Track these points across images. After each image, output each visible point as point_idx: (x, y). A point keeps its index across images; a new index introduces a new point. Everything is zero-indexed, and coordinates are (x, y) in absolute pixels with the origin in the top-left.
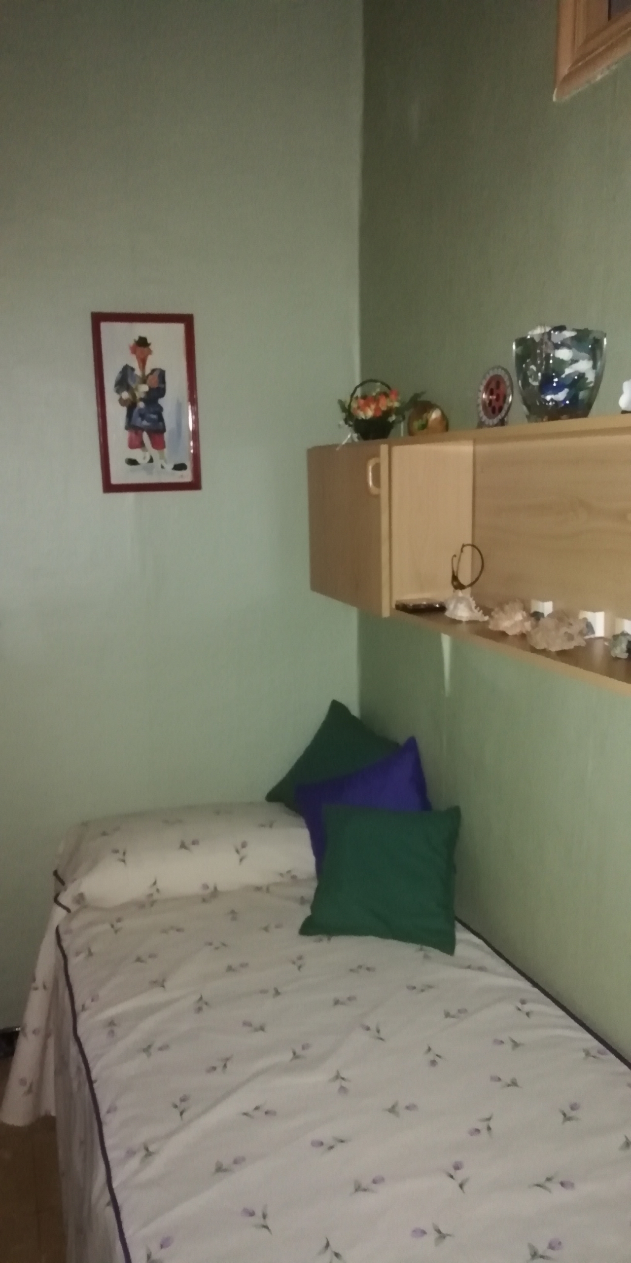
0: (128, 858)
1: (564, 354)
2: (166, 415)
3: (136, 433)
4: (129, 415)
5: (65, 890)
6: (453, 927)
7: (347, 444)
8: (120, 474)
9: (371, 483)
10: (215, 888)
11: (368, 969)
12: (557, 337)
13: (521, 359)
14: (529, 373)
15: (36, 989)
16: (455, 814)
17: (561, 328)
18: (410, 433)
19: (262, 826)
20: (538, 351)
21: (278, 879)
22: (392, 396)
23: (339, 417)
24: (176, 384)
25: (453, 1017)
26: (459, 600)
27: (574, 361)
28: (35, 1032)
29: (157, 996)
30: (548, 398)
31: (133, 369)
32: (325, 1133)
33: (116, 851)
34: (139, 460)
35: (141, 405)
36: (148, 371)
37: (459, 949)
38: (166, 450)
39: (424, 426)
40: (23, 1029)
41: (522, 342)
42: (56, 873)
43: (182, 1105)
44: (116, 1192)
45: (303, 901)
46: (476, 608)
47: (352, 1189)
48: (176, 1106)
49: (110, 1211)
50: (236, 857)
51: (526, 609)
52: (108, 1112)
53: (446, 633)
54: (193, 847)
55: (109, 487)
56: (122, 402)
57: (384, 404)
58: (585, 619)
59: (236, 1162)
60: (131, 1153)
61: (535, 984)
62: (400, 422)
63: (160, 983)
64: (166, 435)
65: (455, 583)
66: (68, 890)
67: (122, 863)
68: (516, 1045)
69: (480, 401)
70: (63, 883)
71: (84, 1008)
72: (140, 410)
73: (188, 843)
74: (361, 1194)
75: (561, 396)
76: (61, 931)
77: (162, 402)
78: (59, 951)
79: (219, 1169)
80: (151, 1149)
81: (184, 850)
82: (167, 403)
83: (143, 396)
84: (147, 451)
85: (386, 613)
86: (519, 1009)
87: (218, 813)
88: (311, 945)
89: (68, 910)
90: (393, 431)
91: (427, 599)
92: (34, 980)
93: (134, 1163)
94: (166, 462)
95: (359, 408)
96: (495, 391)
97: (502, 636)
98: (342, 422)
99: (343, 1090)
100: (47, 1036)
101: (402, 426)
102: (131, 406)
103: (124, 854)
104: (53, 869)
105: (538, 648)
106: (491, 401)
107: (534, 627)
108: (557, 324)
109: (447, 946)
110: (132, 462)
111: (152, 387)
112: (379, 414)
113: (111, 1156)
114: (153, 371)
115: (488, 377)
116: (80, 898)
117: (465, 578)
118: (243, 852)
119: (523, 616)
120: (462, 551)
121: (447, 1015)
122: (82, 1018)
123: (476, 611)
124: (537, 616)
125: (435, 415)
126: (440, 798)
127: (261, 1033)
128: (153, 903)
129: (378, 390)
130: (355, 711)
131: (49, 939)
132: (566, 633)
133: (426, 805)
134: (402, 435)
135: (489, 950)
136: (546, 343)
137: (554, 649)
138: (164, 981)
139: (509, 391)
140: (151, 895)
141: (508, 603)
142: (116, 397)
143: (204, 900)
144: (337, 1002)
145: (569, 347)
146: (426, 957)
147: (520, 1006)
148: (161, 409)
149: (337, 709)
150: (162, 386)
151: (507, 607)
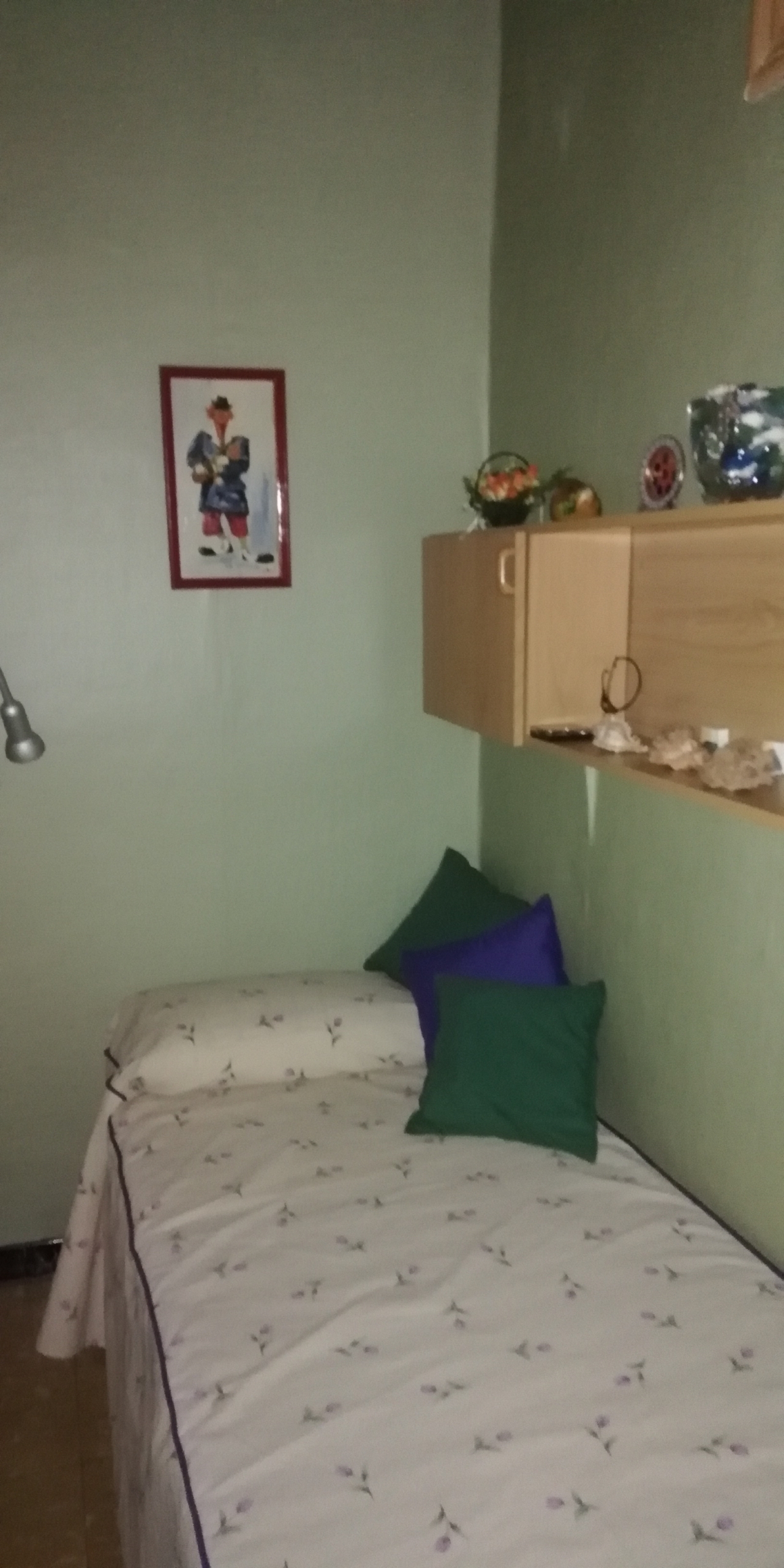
0: (196, 1036)
1: (753, 419)
2: (249, 495)
3: (213, 516)
4: (205, 494)
5: (120, 1073)
6: (594, 1130)
7: (474, 532)
8: (192, 566)
9: (503, 580)
10: (302, 1074)
11: (490, 1177)
12: (744, 397)
13: (698, 426)
14: (707, 443)
15: (83, 1192)
16: (599, 989)
17: (749, 387)
18: (553, 517)
19: (360, 1000)
20: (721, 415)
21: (378, 1065)
22: (530, 474)
23: (464, 498)
24: (262, 456)
25: (595, 1238)
26: (611, 726)
27: (765, 428)
28: (81, 1245)
29: (231, 1204)
30: (732, 473)
31: (209, 437)
32: (439, 1377)
33: (183, 1027)
34: (216, 550)
35: (219, 481)
36: (228, 439)
37: (602, 1156)
38: (249, 539)
39: (572, 510)
40: (67, 1241)
41: (698, 404)
42: (107, 1053)
43: (262, 1337)
44: (182, 1442)
45: (408, 1092)
46: (632, 735)
47: (473, 1446)
48: (255, 1339)
49: (176, 1464)
50: (329, 1037)
51: (695, 735)
52: (174, 1343)
53: (592, 765)
54: (276, 1024)
55: (179, 582)
56: (196, 478)
57: (520, 483)
58: (772, 753)
59: (329, 1409)
60: (201, 1395)
61: (696, 1201)
62: (538, 506)
63: (235, 1188)
64: (249, 520)
65: (606, 705)
66: (123, 1074)
67: (190, 1041)
68: (673, 1275)
69: (642, 479)
70: (117, 1064)
71: (142, 1216)
72: (218, 488)
73: (269, 1019)
74: (483, 1453)
75: (748, 472)
76: (115, 1121)
77: (244, 477)
78: (112, 1146)
79: (309, 1417)
80: (225, 1390)
81: (264, 1027)
82: (251, 480)
83: (221, 470)
84: (224, 537)
85: (518, 740)
86: (676, 1231)
87: (306, 983)
88: (419, 1147)
89: (124, 1098)
90: (530, 518)
91: (569, 725)
92: (81, 1181)
93: (206, 1405)
94: (248, 552)
95: (488, 487)
96: (663, 467)
97: (665, 771)
98: (467, 505)
99: (460, 1324)
100: (96, 1250)
101: (542, 511)
102: (207, 483)
103: (192, 1030)
104: (105, 1048)
105: (713, 786)
106: (656, 479)
107: (705, 760)
108: (743, 381)
109: (588, 1151)
110: (207, 552)
111: (233, 458)
112: (514, 495)
113: (176, 1397)
114: (234, 440)
115: (653, 450)
116: (138, 1084)
117: (618, 698)
118: (337, 1031)
119: (693, 748)
120: (615, 665)
121: (588, 1236)
122: (141, 1228)
123: (631, 739)
124: (709, 747)
125: (584, 496)
126: (580, 971)
127: (358, 1254)
128: (226, 1091)
129: (513, 465)
130: (474, 863)
131: (100, 1131)
132: (748, 768)
133: (561, 978)
134: (541, 520)
135: (639, 1157)
136: (731, 406)
137: (732, 787)
138: (240, 1185)
139: (680, 466)
140: (224, 1081)
141: (673, 730)
142: (189, 471)
143: (288, 1089)
144: (452, 1217)
145: (759, 410)
146: (562, 1164)
147: (677, 1226)
148: (243, 486)
149: (453, 860)
150: (245, 458)
151: (672, 735)
